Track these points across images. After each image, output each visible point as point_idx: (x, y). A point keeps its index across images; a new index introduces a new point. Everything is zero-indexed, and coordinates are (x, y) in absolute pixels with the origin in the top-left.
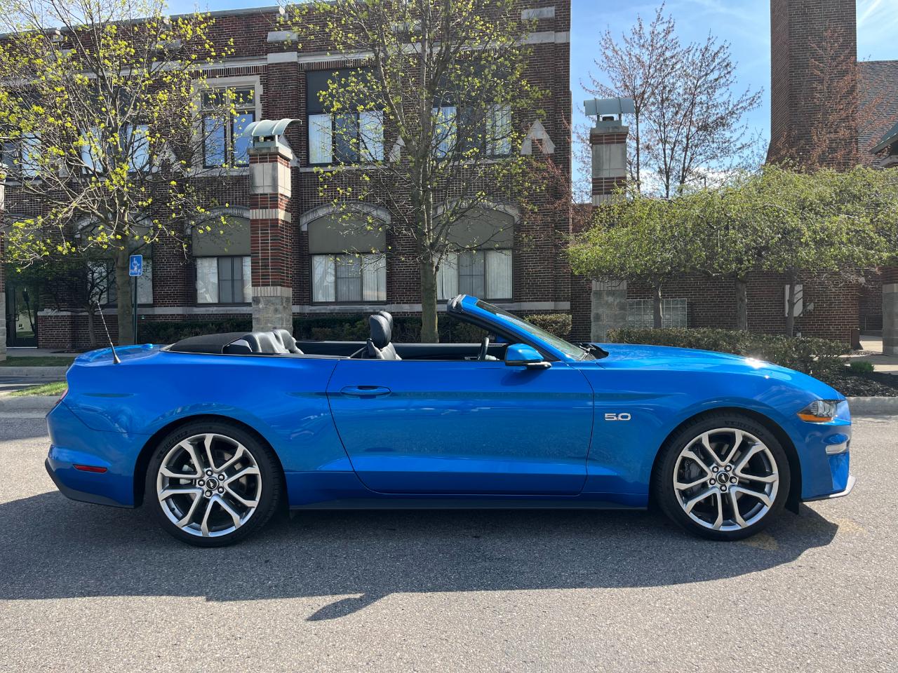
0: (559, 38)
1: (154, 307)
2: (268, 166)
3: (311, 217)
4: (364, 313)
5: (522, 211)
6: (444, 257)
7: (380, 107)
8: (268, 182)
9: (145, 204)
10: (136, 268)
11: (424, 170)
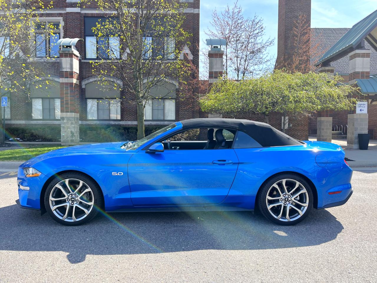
0: (195, 11)
1: (11, 120)
2: (68, 59)
3: (87, 82)
4: (110, 125)
5: (180, 83)
6: (147, 102)
7: (119, 36)
8: (68, 66)
9: (10, 74)
10: (4, 103)
11: (139, 65)
